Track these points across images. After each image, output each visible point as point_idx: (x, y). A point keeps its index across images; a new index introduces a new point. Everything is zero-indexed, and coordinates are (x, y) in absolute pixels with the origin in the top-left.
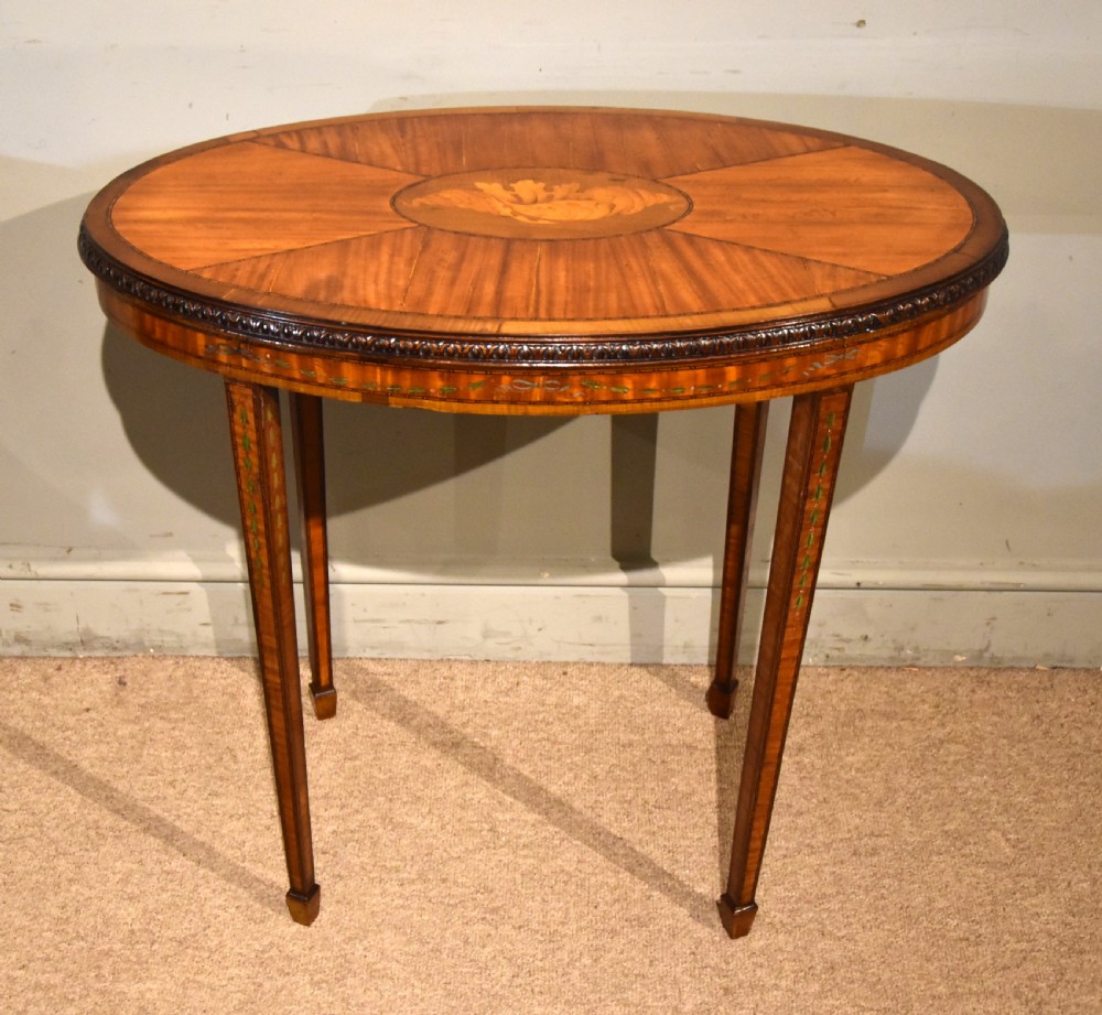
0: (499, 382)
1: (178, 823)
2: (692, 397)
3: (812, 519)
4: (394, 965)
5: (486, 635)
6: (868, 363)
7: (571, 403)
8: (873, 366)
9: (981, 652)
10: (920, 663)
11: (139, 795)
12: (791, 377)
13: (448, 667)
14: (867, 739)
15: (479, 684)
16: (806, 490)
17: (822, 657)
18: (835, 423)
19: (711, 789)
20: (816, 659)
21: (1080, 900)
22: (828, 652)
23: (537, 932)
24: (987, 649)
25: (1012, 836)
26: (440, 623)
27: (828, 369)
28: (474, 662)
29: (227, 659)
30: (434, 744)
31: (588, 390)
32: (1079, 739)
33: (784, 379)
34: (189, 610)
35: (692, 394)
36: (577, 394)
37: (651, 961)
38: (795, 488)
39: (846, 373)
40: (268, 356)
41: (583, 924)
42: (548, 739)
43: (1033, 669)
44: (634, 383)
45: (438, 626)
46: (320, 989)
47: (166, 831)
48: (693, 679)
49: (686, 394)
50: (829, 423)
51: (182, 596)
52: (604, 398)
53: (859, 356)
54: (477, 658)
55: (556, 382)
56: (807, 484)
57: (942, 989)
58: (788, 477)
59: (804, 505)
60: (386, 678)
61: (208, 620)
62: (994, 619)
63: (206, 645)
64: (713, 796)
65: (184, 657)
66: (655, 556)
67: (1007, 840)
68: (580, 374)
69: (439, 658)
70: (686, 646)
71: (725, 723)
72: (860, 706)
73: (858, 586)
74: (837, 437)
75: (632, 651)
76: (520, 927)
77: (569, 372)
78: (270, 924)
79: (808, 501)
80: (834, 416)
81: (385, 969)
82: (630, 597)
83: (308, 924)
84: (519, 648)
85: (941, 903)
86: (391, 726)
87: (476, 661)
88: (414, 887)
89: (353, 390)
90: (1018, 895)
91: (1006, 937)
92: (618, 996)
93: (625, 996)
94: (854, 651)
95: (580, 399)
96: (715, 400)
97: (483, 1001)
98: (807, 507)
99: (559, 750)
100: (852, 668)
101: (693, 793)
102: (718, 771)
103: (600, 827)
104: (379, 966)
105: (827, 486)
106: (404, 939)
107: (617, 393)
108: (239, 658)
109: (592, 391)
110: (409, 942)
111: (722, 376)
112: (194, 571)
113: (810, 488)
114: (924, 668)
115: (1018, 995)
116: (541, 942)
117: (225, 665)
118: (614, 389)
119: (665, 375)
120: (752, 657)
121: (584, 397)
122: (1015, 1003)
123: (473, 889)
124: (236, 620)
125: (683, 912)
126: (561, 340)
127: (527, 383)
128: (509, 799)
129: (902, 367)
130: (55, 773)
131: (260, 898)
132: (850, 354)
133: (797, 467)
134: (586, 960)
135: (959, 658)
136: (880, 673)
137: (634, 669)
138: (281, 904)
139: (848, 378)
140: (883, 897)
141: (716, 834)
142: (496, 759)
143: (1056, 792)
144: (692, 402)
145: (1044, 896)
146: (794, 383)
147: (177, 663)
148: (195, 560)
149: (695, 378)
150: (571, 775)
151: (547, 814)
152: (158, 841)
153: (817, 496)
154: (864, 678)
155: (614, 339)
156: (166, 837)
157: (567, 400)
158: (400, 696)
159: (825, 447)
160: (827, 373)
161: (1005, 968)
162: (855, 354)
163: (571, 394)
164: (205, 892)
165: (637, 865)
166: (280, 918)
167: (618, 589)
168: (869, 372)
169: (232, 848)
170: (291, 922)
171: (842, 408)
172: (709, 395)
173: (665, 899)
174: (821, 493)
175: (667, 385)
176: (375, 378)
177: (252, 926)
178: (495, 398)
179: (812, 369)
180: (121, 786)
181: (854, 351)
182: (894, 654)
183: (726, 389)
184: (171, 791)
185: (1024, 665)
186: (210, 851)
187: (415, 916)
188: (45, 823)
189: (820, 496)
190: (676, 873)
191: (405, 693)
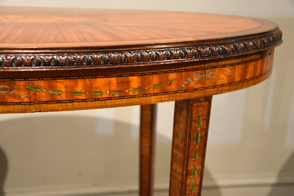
2: (108, 99)
3: (192, 190)
6: (219, 83)
7: (20, 103)
8: (223, 85)
12: (173, 87)
16: (187, 171)
18: (202, 123)
27: (196, 83)
31: (32, 93)
33: (169, 88)
35: (108, 96)
36: (24, 96)
38: (179, 170)
39: (206, 88)
44: (66, 87)
49: (104, 96)
50: (198, 123)
52: (44, 99)
53: (214, 77)
55: (6, 87)
56: (187, 166)
58: (174, 164)
59: (186, 180)
68: (25, 80)
74: (204, 133)
79: (188, 177)
80: (201, 118)
95: (26, 100)
96: (124, 101)
98: (188, 182)
105: (199, 167)
107: (54, 95)
109: (35, 94)
111: (128, 83)
113: (189, 168)
118: (51, 92)
119: (87, 81)
121: (30, 98)
129: (238, 89)
132: (209, 73)
133: (180, 155)
139: (209, 91)
144: (109, 102)
146: (176, 92)
149: (109, 84)
153: (194, 174)
157: (16, 101)
159: (197, 140)
160: (196, 86)
162: (212, 75)
163: (19, 97)
168: (221, 89)
171: (205, 113)
172: (120, 98)
174: (196, 172)
175: (90, 89)
179: (186, 83)
181: (211, 73)
183: (131, 93)
189: (196, 175)
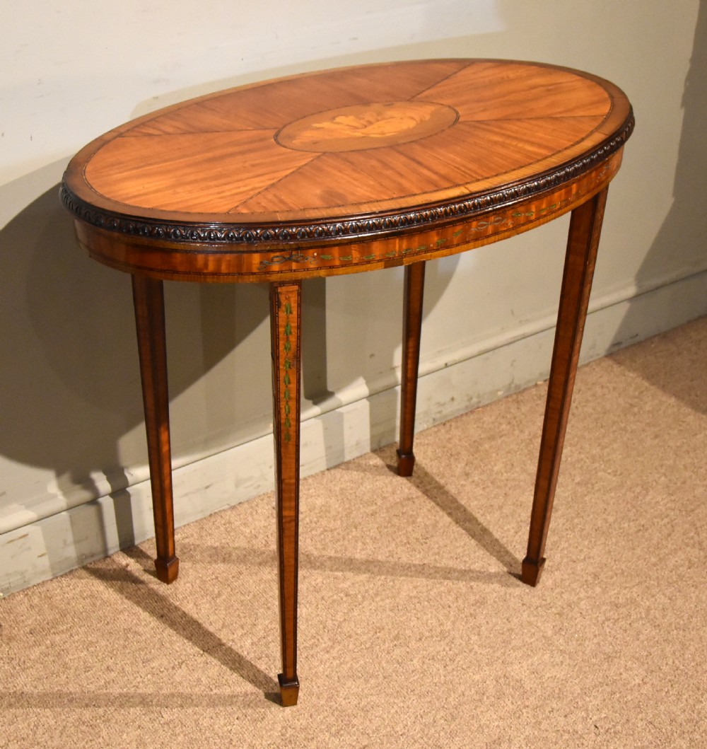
0: (470, 227)
1: (140, 691)
4: (373, 698)
5: (238, 484)
6: (614, 169)
8: (615, 171)
9: (510, 385)
10: (481, 405)
11: (92, 688)
12: (593, 185)
13: (219, 517)
14: (494, 455)
15: (250, 519)
16: (590, 260)
17: (431, 420)
19: (443, 516)
20: (428, 424)
21: (668, 487)
22: (433, 416)
23: (432, 637)
24: (512, 382)
25: (609, 471)
26: (207, 487)
28: (233, 508)
29: (62, 576)
30: (260, 564)
31: (515, 219)
32: (590, 410)
33: (591, 187)
34: (29, 548)
35: (559, 207)
36: (510, 223)
37: (507, 620)
38: (579, 261)
39: (608, 178)
40: (315, 254)
41: (452, 619)
42: (325, 531)
43: (536, 385)
44: (536, 207)
45: (208, 490)
46: (341, 735)
47: (137, 700)
48: (371, 463)
49: (557, 207)
51: (23, 539)
52: (522, 222)
54: (233, 504)
55: (500, 218)
56: (590, 255)
57: (653, 560)
58: (571, 257)
59: (588, 270)
60: (187, 541)
61: (44, 551)
62: (514, 361)
63: (43, 573)
64: (448, 519)
65: (28, 588)
66: (330, 389)
67: (609, 473)
68: (512, 208)
69: (209, 514)
70: (357, 444)
71: (413, 479)
72: (473, 440)
73: (446, 365)
75: (327, 460)
76: (420, 639)
77: (506, 209)
78: (270, 716)
79: (589, 266)
81: (368, 703)
82: (323, 422)
83: (295, 704)
84: (259, 486)
85: (611, 519)
86: (222, 566)
87: (234, 506)
88: (336, 650)
89: (378, 261)
90: (640, 498)
91: (655, 520)
92: (510, 647)
93: (513, 645)
94: (448, 410)
95: (511, 226)
96: (567, 209)
97: (442, 689)
99: (339, 534)
100: (448, 421)
101: (437, 522)
102: (438, 504)
103: (407, 564)
104: (363, 703)
106: (362, 680)
108: (71, 572)
110: (367, 681)
111: (570, 192)
112: (31, 515)
113: (591, 257)
114: (484, 406)
115: (687, 545)
116: (440, 641)
117: (64, 581)
118: (527, 214)
119: (549, 198)
120: (394, 436)
121: (513, 224)
122: (688, 549)
123: (372, 633)
124: (65, 542)
125: (496, 586)
126: (505, 187)
127: (485, 223)
128: (340, 574)
130: (11, 705)
131: (248, 705)
133: (581, 247)
134: (474, 638)
135: (500, 393)
136: (464, 418)
137: (333, 472)
138: (264, 702)
140: (583, 530)
141: (470, 538)
142: (307, 556)
143: (606, 440)
144: (559, 213)
145: (651, 492)
147: (27, 595)
148: (28, 507)
149: (561, 196)
150: (360, 544)
151: (369, 571)
152: (138, 708)
154: (459, 424)
155: (530, 179)
156: (141, 703)
157: (505, 229)
158: (207, 547)
160: (603, 178)
161: (669, 535)
162: (611, 164)
163: (507, 224)
164: (205, 723)
165: (447, 574)
166: (273, 709)
167: (313, 420)
169: (196, 686)
170: (281, 708)
172: (565, 206)
173: (480, 584)
175: (549, 205)
176: (395, 247)
177: (259, 725)
178: (467, 240)
179: (599, 178)
180: (72, 688)
182: (468, 403)
183: (571, 200)
184: (113, 675)
185: (531, 384)
186: (181, 695)
187: (354, 664)
188: (40, 740)
190: (472, 567)
191: (209, 544)
